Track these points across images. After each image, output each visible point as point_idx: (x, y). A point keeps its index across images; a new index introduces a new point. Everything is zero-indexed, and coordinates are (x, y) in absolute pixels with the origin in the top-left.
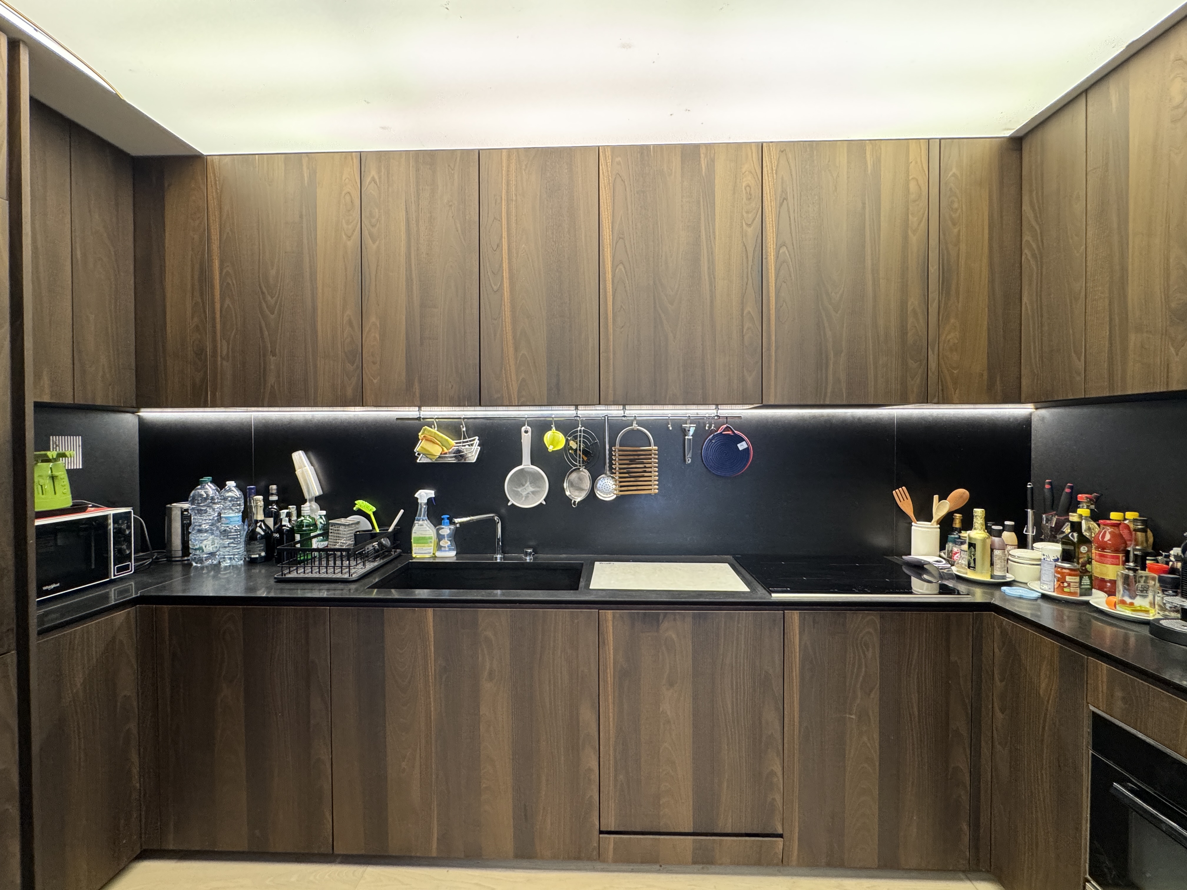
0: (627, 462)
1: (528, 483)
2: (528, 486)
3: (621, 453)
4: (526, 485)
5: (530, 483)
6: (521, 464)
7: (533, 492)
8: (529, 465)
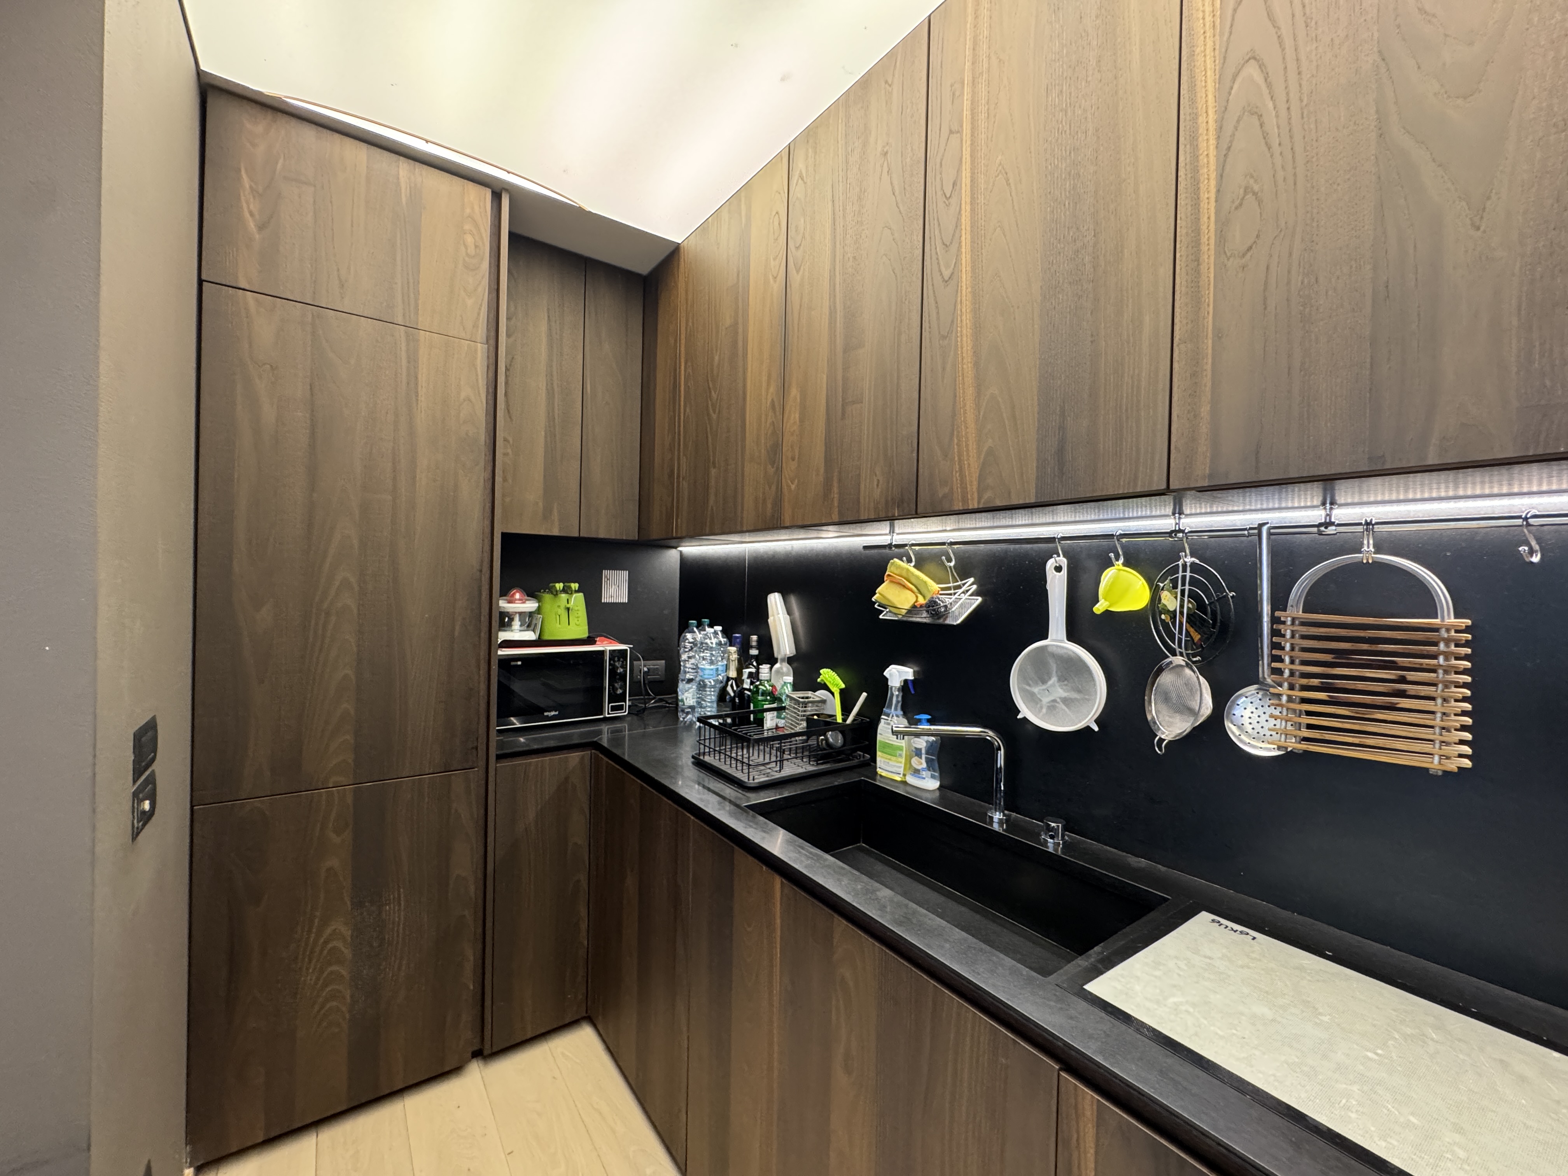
0: (1328, 658)
1: (1054, 679)
2: (1053, 685)
3: (1305, 630)
4: (1050, 683)
5: (1059, 680)
6: (1046, 637)
7: (1065, 701)
8: (1062, 641)
